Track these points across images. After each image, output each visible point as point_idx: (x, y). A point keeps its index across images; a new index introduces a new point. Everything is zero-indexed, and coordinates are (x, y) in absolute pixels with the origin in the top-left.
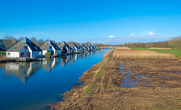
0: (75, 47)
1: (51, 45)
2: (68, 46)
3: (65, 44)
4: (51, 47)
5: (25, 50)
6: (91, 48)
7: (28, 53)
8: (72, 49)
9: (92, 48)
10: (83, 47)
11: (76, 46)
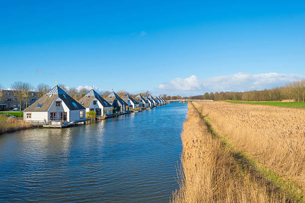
0: (131, 101)
1: (96, 99)
2: (121, 100)
3: (116, 97)
4: (95, 103)
5: (57, 109)
6: (154, 102)
7: (61, 113)
8: (127, 105)
9: (156, 102)
10: (141, 101)
11: (133, 100)
